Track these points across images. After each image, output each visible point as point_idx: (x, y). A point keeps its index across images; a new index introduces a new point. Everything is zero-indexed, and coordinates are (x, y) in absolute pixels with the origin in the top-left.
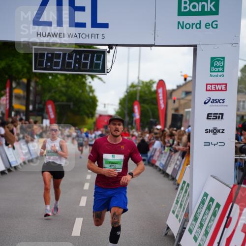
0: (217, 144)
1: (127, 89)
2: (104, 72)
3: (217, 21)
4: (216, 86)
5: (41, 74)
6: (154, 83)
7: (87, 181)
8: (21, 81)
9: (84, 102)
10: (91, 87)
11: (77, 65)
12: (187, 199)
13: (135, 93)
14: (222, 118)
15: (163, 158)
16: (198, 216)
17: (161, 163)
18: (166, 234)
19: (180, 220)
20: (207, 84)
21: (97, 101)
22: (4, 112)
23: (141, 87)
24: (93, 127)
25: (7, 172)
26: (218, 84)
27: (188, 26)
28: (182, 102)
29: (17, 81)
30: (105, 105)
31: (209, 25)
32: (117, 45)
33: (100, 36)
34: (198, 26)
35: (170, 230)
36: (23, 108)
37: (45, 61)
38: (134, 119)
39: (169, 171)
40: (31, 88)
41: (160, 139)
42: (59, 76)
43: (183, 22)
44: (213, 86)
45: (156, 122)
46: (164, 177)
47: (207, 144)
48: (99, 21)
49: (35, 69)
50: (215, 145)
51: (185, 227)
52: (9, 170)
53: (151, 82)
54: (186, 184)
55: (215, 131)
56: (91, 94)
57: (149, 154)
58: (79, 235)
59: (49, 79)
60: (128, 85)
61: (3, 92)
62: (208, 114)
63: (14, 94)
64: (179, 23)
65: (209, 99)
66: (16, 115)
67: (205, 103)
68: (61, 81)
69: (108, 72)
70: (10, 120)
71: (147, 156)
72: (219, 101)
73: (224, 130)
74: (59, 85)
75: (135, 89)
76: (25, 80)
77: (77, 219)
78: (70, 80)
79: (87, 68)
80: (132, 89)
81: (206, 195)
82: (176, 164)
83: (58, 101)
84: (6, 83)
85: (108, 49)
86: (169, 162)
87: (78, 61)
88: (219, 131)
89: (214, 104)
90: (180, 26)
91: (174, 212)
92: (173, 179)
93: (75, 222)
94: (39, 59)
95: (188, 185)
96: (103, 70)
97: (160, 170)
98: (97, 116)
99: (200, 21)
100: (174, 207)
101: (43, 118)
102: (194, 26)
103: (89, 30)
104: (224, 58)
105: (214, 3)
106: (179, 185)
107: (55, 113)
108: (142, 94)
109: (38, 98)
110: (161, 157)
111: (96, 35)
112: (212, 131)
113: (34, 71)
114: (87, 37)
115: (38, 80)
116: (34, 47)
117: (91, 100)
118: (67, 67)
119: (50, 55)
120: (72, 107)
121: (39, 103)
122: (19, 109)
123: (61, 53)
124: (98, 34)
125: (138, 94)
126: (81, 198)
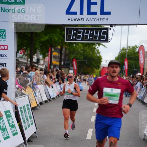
1: (120, 51)
2: (107, 41)
5: (69, 43)
6: (137, 47)
7: (95, 107)
8: (57, 47)
9: (93, 60)
10: (98, 51)
11: (91, 37)
13: (125, 53)
15: (142, 93)
17: (140, 96)
18: (144, 139)
21: (102, 59)
22: (47, 66)
23: (129, 50)
24: (99, 74)
25: (48, 101)
29: (55, 47)
30: (106, 61)
32: (115, 25)
35: (146, 137)
36: (58, 63)
37: (72, 35)
38: (124, 69)
40: (63, 52)
41: (140, 81)
42: (79, 44)
45: (138, 71)
46: (142, 104)
48: (105, 10)
49: (66, 40)
52: (50, 100)
53: (135, 47)
56: (98, 55)
58: (91, 139)
59: (73, 46)
60: (120, 49)
61: (46, 54)
63: (53, 55)
66: (54, 68)
68: (80, 47)
69: (109, 41)
70: (51, 71)
74: (79, 50)
75: (125, 51)
76: (59, 47)
77: (89, 129)
78: (86, 46)
79: (97, 38)
80: (123, 51)
83: (79, 59)
84: (49, 48)
85: (110, 27)
86: (145, 96)
87: (92, 35)
93: (88, 131)
94: (68, 34)
96: (107, 40)
97: (140, 100)
98: (101, 67)
101: (69, 69)
103: (99, 16)
107: (77, 66)
108: (129, 54)
109: (67, 57)
110: (141, 92)
113: (65, 41)
114: (98, 20)
115: (67, 47)
116: (66, 27)
117: (98, 58)
118: (85, 38)
119: (75, 32)
120: (86, 62)
121: (67, 61)
122: (56, 64)
123: (82, 30)
124: (104, 19)
125: (127, 54)
126: (92, 117)
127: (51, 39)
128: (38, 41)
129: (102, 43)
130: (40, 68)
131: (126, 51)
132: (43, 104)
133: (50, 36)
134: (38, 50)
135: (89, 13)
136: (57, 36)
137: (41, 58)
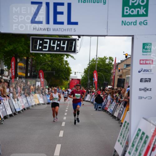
0: (147, 98)
1: (90, 63)
3: (147, 20)
4: (146, 61)
5: (35, 53)
6: (106, 59)
7: (64, 121)
8: (23, 58)
9: (62, 71)
10: (66, 61)
11: (58, 48)
12: (127, 133)
14: (150, 81)
15: (112, 106)
16: (134, 143)
17: (111, 109)
18: (114, 155)
19: (123, 146)
20: (140, 60)
21: (71, 70)
23: (98, 61)
24: (68, 86)
25: (13, 115)
26: (147, 60)
27: (128, 24)
28: (124, 71)
29: (21, 58)
30: (75, 72)
31: (142, 23)
32: (83, 36)
33: (73, 30)
34: (135, 23)
35: (117, 152)
36: (24, 75)
37: (38, 46)
38: (94, 81)
39: (116, 114)
40: (29, 62)
41: (110, 95)
42: (46, 55)
43: (125, 21)
44: (144, 61)
45: (108, 83)
46: (113, 118)
47: (141, 98)
48: (72, 20)
49: (32, 51)
50: (145, 98)
51: (126, 150)
52: (15, 114)
54: (127, 123)
55: (146, 90)
56: (66, 66)
57: (103, 104)
58: (58, 155)
59: (40, 57)
60: (90, 60)
62: (141, 79)
63: (18, 66)
64: (123, 21)
65: (141, 69)
67: (139, 72)
68: (48, 58)
69: (77, 53)
71: (102, 105)
72: (148, 71)
73: (151, 89)
74: (47, 60)
76: (25, 58)
77: (57, 145)
78: (54, 57)
79: (64, 49)
80: (93, 63)
81: (140, 130)
82: (120, 110)
83: (46, 71)
85: (78, 38)
86: (116, 109)
87: (59, 45)
88: (148, 90)
89: (145, 73)
90: (123, 24)
91: (119, 141)
92: (119, 120)
93: (56, 147)
94: (34, 44)
95: (128, 124)
96: (74, 51)
97: (110, 114)
98: (70, 79)
99: (136, 21)
100: (120, 138)
102: (132, 23)
103: (66, 26)
104: (151, 44)
105: (145, 9)
106: (122, 123)
107: (44, 78)
108: (98, 66)
109: (33, 68)
111: (70, 30)
112: (143, 90)
114: (65, 31)
115: (33, 57)
116: (31, 37)
117: (66, 70)
118: (52, 49)
119: (41, 42)
120: (54, 74)
121: (34, 72)
122: (21, 75)
123: (48, 41)
124: (71, 29)
125: (96, 66)
126: (60, 131)
127: (15, 49)
128: (2, 50)
129: (70, 54)
130: (4, 80)
131: (96, 63)
132: (8, 118)
133: (14, 46)
134: (2, 60)
135: (55, 22)
136: (21, 46)
137: (5, 69)
